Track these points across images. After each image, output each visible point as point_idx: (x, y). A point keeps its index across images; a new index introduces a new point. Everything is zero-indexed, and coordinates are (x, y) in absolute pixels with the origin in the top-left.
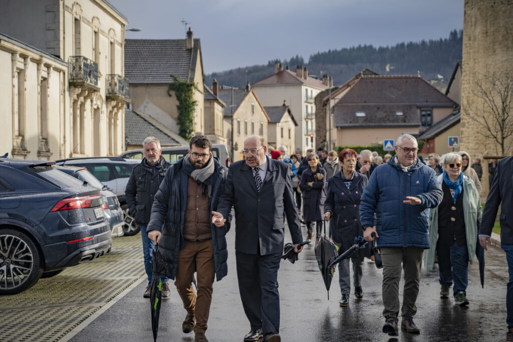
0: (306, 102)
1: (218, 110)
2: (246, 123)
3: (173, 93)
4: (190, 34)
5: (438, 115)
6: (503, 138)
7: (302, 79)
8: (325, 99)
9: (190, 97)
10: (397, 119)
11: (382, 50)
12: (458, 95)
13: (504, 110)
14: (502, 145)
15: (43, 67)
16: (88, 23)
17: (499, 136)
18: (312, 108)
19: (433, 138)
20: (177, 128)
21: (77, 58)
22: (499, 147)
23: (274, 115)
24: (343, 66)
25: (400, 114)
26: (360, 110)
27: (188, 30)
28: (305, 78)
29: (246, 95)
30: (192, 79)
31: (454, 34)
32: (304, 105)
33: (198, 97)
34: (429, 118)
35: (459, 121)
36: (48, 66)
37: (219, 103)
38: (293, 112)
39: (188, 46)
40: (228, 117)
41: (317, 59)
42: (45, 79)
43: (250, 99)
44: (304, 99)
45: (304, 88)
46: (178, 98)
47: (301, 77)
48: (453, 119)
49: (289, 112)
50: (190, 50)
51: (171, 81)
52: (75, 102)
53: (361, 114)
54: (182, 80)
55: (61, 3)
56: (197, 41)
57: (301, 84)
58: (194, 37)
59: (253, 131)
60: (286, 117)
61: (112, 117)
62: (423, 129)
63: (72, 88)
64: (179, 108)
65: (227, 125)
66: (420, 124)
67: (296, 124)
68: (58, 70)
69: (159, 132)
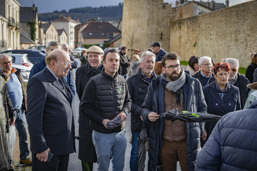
0: (71, 28)
1: (42, 30)
2: (50, 35)
3: (29, 25)
4: (34, 5)
5: (115, 34)
6: (132, 45)
7: (69, 20)
8: (78, 28)
9: (35, 27)
10: (102, 36)
11: (95, 9)
12: (121, 28)
13: (132, 38)
14: (132, 46)
15: (3, 21)
16: (11, 6)
17: (131, 44)
18: (73, 30)
19: (113, 42)
20: (30, 37)
21: (9, 17)
22: (131, 47)
23: (60, 32)
24: (81, 14)
25: (103, 34)
26: (91, 33)
27: (33, 4)
28: (70, 19)
29: (50, 25)
30: (35, 21)
31: (120, 4)
32: (69, 29)
33: (37, 27)
34: (112, 36)
35: (121, 37)
36: (4, 21)
37: (42, 28)
38: (66, 31)
39: (33, 10)
40: (45, 32)
41: (72, 11)
42: (3, 24)
43: (52, 27)
44: (69, 27)
45: (69, 23)
46: (31, 27)
47: (68, 19)
48: (119, 37)
49: (65, 31)
50: (34, 11)
51: (28, 21)
52: (9, 30)
53: (91, 34)
54: (31, 21)
55: (6, 1)
56: (36, 8)
57: (68, 21)
58: (35, 6)
59: (52, 38)
60: (64, 33)
61: (17, 35)
62: (110, 39)
63: (9, 26)
64: (31, 30)
65: (44, 36)
66: (109, 37)
67: (67, 35)
68: (6, 21)
69: (25, 39)
